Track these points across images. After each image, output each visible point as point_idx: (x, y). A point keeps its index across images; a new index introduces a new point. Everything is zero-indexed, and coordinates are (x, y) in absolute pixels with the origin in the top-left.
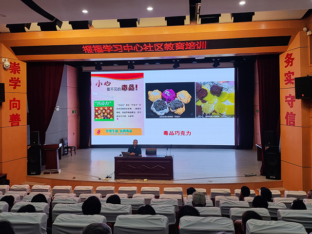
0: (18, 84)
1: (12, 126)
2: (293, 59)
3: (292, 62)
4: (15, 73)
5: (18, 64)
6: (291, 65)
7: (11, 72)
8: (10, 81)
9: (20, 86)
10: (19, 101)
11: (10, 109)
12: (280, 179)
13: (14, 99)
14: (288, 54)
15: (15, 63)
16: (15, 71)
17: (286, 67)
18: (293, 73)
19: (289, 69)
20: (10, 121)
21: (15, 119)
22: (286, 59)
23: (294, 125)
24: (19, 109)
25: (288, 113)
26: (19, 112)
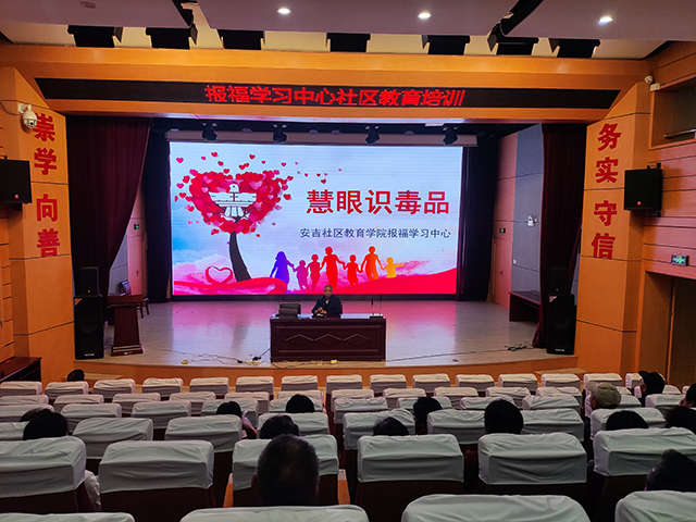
0: (52, 164)
1: (44, 255)
2: (619, 135)
3: (615, 141)
4: (44, 139)
5: (50, 119)
6: (613, 147)
7: (37, 136)
8: (36, 156)
9: (55, 168)
10: (55, 202)
11: (39, 219)
12: (573, 354)
13: (46, 196)
14: (606, 126)
15: (43, 115)
16: (45, 133)
17: (600, 149)
18: (616, 162)
19: (608, 153)
20: (39, 246)
21: (48, 240)
22: (601, 133)
23: (610, 257)
24: (54, 219)
25: (598, 236)
26: (55, 226)
